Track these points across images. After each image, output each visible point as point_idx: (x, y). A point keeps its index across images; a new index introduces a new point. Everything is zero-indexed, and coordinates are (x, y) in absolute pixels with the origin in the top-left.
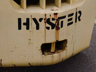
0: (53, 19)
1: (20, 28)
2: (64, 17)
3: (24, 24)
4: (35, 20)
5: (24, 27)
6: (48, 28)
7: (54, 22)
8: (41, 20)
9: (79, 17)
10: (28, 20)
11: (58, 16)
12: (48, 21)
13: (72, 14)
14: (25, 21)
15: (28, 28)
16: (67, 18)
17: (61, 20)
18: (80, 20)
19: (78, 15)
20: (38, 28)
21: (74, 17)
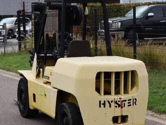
0: (119, 101)
1: (100, 107)
2: (125, 101)
3: (103, 104)
4: (108, 101)
5: (102, 106)
6: (116, 107)
7: (120, 103)
8: (112, 102)
9: (135, 102)
10: (105, 101)
11: (122, 100)
12: (116, 102)
13: (131, 100)
14: (103, 102)
15: (105, 107)
16: (127, 102)
17: (123, 102)
18: (136, 104)
19: (135, 101)
20: (110, 107)
21: (132, 101)
